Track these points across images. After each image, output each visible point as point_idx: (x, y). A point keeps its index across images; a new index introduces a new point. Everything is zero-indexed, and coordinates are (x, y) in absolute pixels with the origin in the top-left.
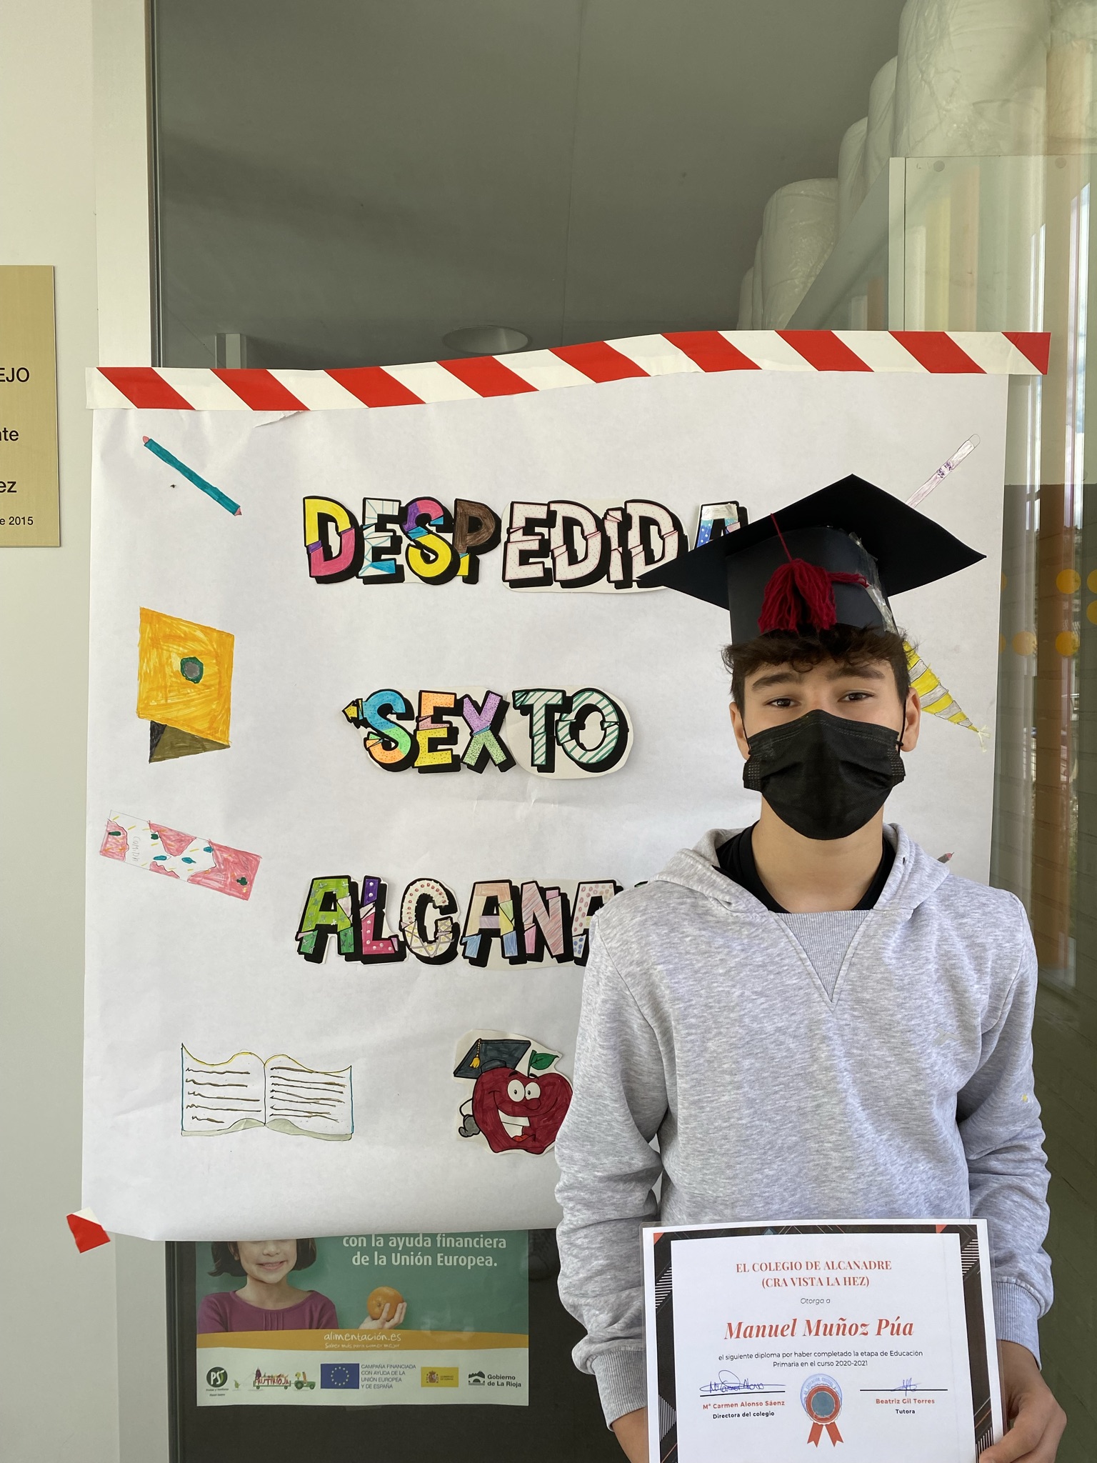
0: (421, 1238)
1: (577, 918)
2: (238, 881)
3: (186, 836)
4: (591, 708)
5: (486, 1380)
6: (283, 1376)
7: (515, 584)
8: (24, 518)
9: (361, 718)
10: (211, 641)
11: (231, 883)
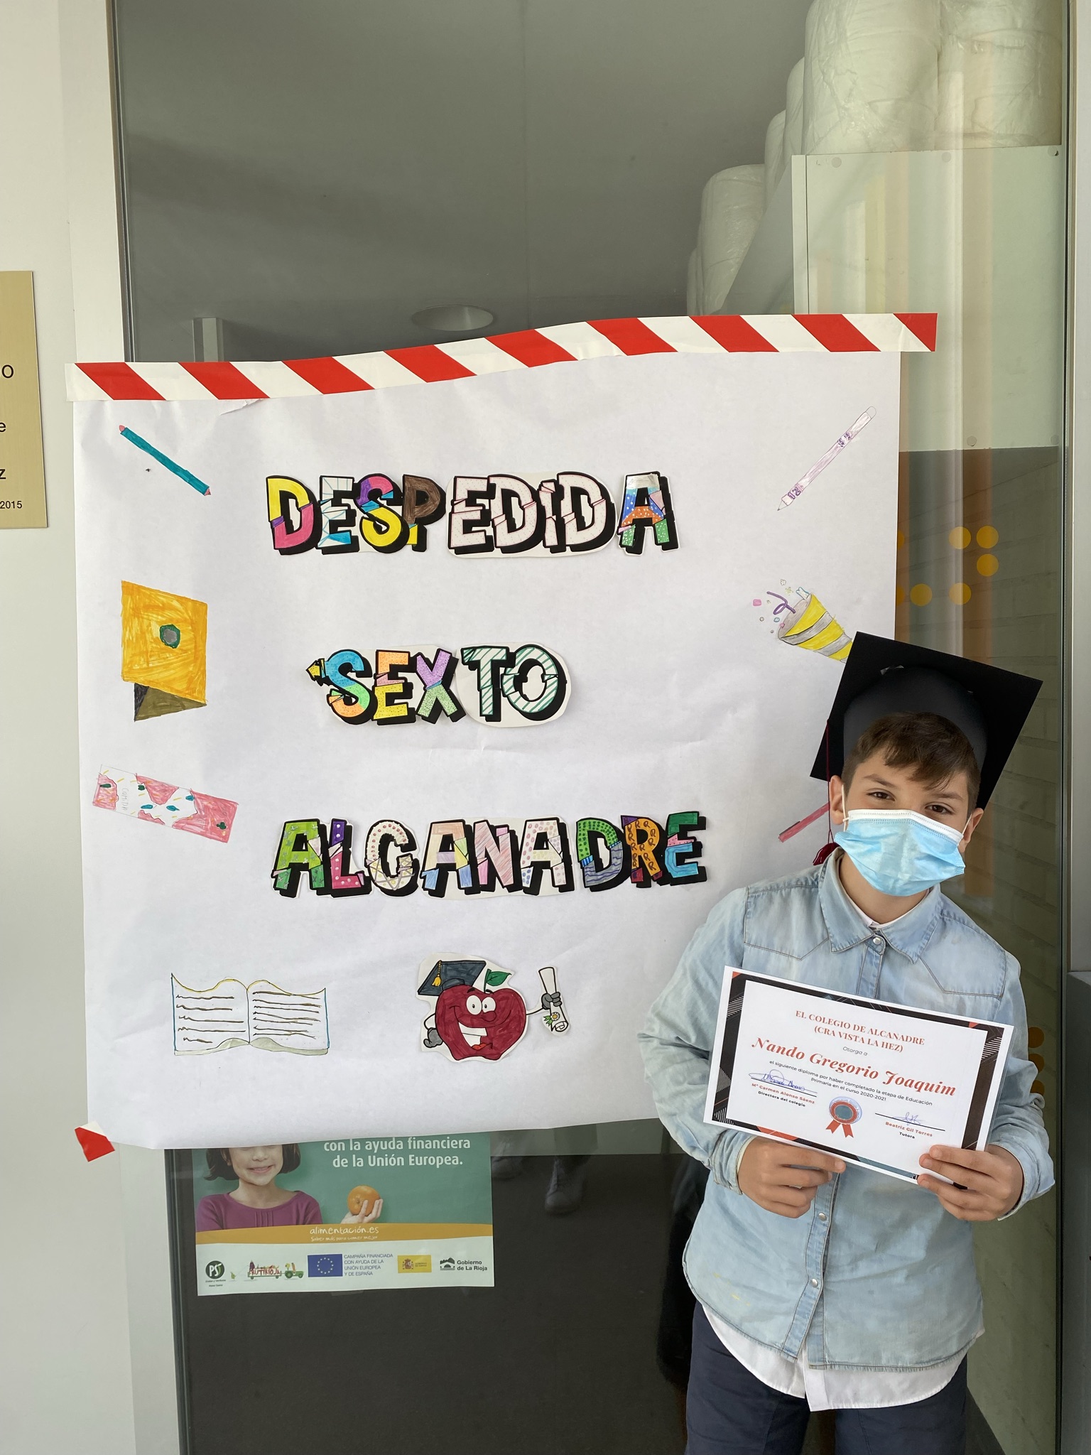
0: (394, 1141)
1: (525, 852)
2: (218, 825)
3: (169, 786)
4: (532, 663)
5: (456, 1265)
6: (274, 1267)
7: (461, 550)
8: (13, 502)
9: (323, 676)
10: (187, 611)
11: (212, 828)
